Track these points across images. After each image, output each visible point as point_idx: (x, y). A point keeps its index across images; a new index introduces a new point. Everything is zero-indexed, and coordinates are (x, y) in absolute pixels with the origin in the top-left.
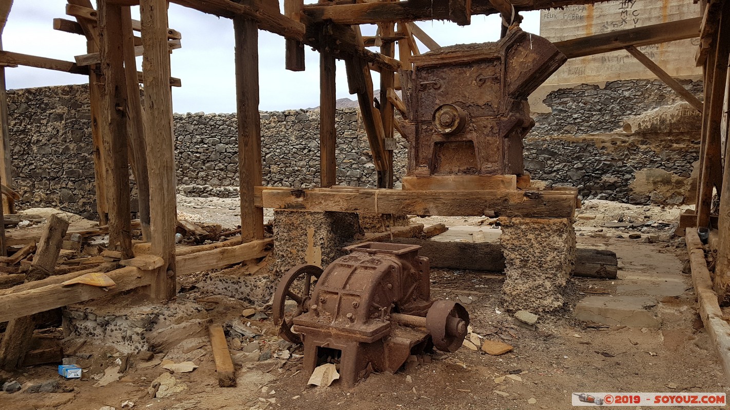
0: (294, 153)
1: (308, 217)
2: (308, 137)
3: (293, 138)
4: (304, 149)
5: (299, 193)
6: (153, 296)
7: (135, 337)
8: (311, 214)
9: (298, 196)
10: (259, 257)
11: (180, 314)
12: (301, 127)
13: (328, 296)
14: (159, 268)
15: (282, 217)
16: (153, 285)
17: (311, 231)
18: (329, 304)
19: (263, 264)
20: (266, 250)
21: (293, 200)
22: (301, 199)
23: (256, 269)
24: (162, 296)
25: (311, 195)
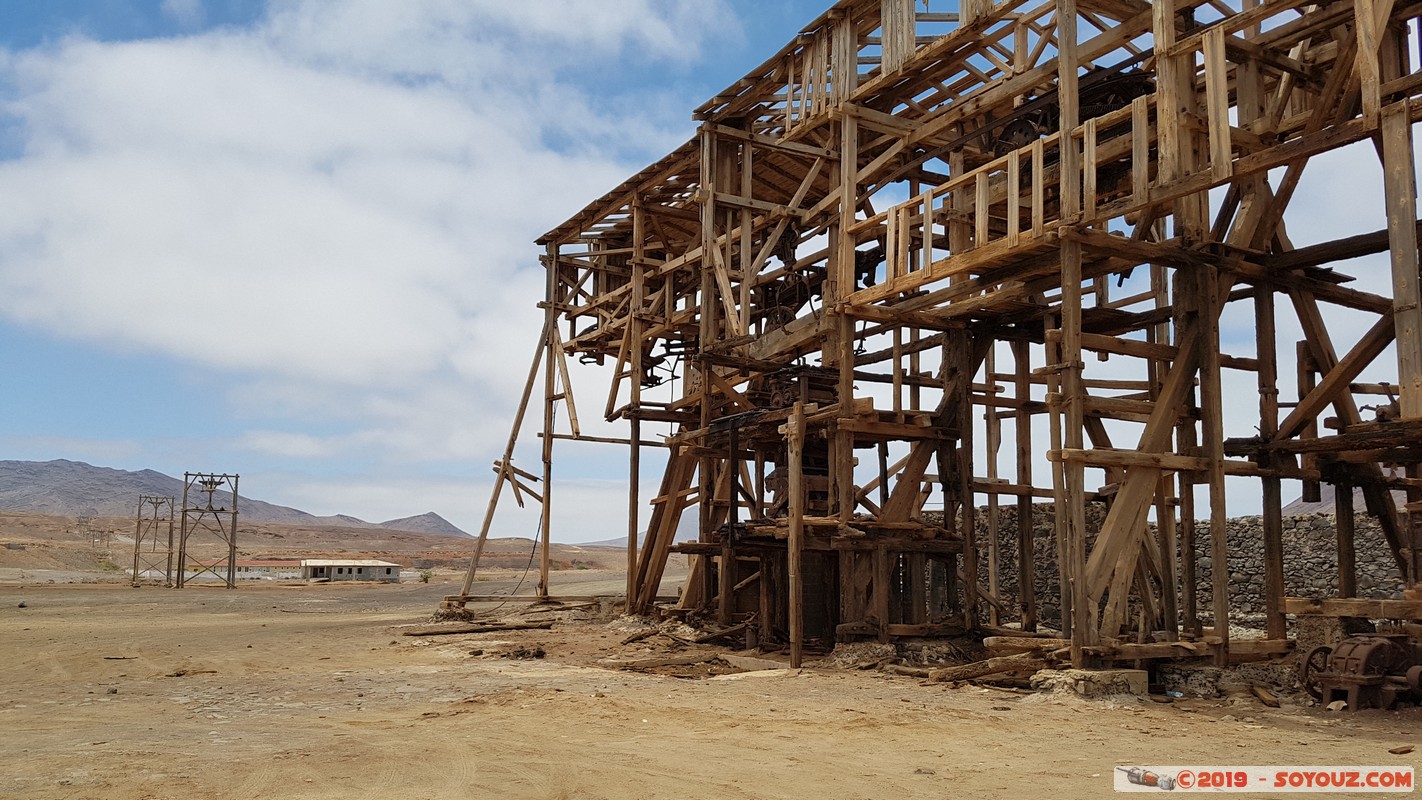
0: (1309, 569)
1: (1325, 620)
2: (1330, 549)
3: (1307, 549)
4: (1324, 563)
5: (1317, 602)
6: (1215, 663)
7: (1208, 684)
8: (1328, 618)
9: (1316, 605)
10: (1283, 652)
11: (1233, 677)
12: (1319, 535)
13: (1338, 660)
14: (1220, 644)
15: (1303, 620)
16: (1216, 656)
17: (1328, 631)
18: (1339, 665)
19: (1287, 658)
20: (1289, 648)
21: (1312, 607)
22: (1318, 607)
23: (1281, 661)
24: (1221, 663)
25: (1328, 604)
